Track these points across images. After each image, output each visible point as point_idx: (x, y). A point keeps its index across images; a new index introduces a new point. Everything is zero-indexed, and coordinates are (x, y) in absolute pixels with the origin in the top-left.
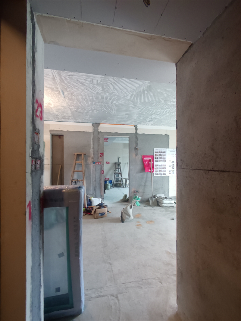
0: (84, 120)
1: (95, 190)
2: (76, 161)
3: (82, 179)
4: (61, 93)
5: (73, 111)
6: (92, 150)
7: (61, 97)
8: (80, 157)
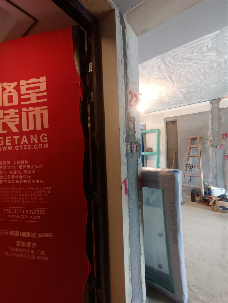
0: (198, 100)
1: (216, 178)
2: (191, 145)
3: (198, 164)
4: (169, 79)
5: (184, 93)
6: (210, 131)
7: (169, 83)
8: (195, 141)
